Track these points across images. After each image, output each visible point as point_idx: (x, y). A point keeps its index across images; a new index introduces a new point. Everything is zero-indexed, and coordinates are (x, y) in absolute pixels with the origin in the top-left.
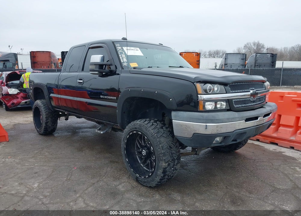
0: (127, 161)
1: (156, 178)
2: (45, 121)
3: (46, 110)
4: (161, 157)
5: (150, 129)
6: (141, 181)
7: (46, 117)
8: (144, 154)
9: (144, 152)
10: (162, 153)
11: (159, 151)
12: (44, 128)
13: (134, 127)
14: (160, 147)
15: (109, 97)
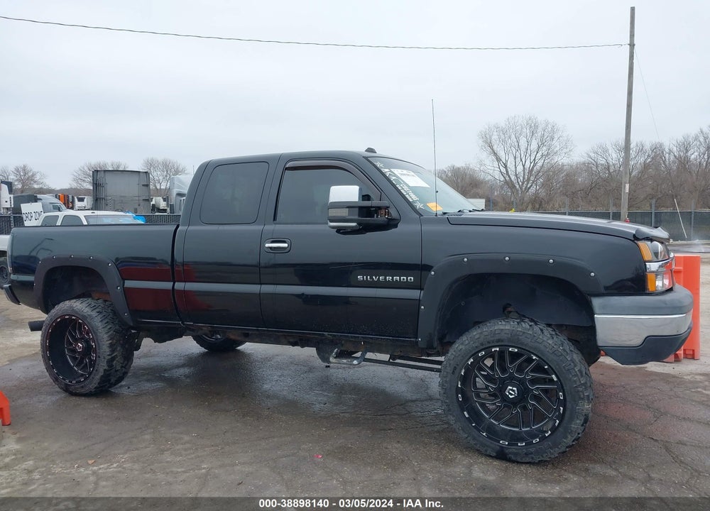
0: (467, 416)
1: (566, 438)
2: (109, 355)
3: (108, 327)
4: (581, 393)
5: (545, 339)
6: (516, 454)
7: (111, 345)
8: (511, 394)
9: (514, 391)
10: (582, 384)
11: (575, 381)
12: (102, 376)
13: (492, 339)
14: (576, 372)
15: (390, 278)
